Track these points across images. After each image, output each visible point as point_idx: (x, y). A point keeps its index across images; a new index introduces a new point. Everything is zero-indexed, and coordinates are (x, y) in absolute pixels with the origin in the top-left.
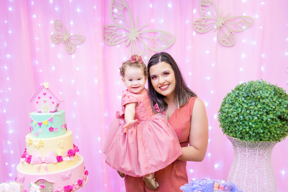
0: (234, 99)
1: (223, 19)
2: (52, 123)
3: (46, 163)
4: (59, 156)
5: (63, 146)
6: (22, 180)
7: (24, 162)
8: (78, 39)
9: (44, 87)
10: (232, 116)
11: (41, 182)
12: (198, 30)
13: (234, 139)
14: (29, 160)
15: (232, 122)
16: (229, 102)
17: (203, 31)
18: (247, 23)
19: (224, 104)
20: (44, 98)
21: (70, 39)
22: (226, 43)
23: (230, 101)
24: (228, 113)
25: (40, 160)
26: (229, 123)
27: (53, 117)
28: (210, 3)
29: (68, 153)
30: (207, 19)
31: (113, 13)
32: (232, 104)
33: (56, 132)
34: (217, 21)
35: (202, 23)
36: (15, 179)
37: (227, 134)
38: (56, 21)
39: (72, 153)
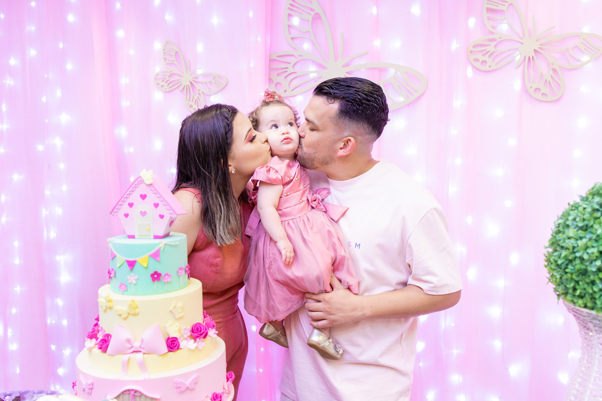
0: (589, 218)
1: (537, 40)
2: (159, 261)
3: (142, 354)
4: (173, 336)
5: (182, 314)
6: (87, 390)
7: (94, 347)
8: (213, 82)
9: (142, 182)
10: (586, 257)
11: (131, 396)
12: (478, 65)
13: (587, 313)
14: (104, 344)
15: (584, 273)
16: (575, 223)
17: (490, 66)
18: (591, 48)
19: (563, 228)
20: (140, 206)
21: (195, 82)
22: (543, 94)
23: (580, 221)
24: (575, 250)
25: (129, 346)
26: (577, 274)
27: (162, 249)
28: (507, 4)
29: (192, 331)
30: (498, 40)
31: (289, 26)
32: (585, 228)
33: (165, 283)
34: (523, 44)
35: (488, 49)
36: (72, 385)
37: (570, 299)
38: (167, 43)
39: (200, 332)
